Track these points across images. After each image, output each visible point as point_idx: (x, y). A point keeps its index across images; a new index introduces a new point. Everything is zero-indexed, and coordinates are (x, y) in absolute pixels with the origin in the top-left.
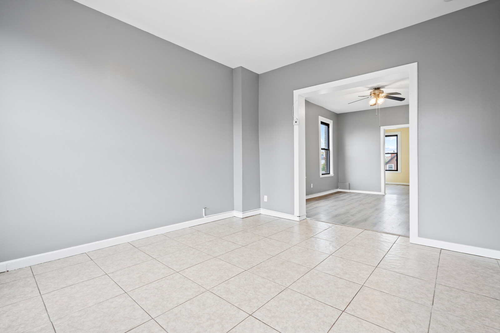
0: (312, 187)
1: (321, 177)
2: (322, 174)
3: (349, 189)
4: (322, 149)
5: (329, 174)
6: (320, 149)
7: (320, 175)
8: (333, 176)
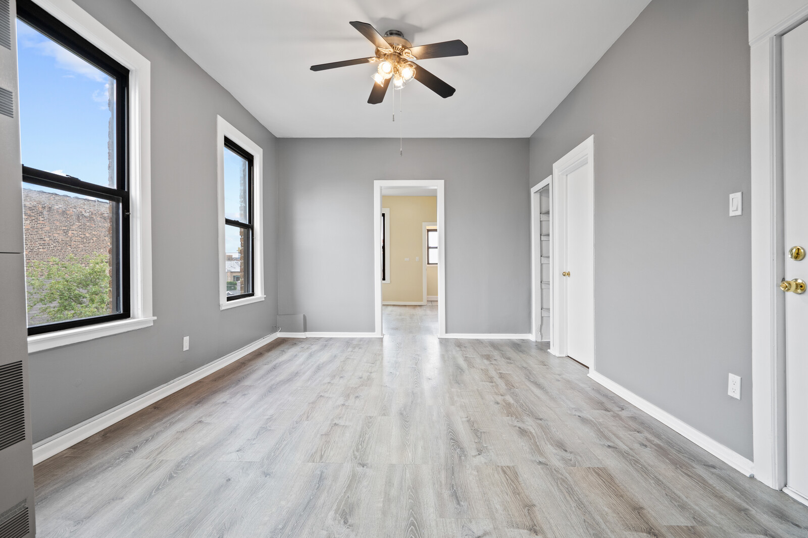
0: (186, 347)
1: (223, 308)
2: (229, 299)
3: (305, 330)
4: (229, 222)
5: (253, 295)
6: (222, 222)
7: (221, 303)
8: (264, 300)
